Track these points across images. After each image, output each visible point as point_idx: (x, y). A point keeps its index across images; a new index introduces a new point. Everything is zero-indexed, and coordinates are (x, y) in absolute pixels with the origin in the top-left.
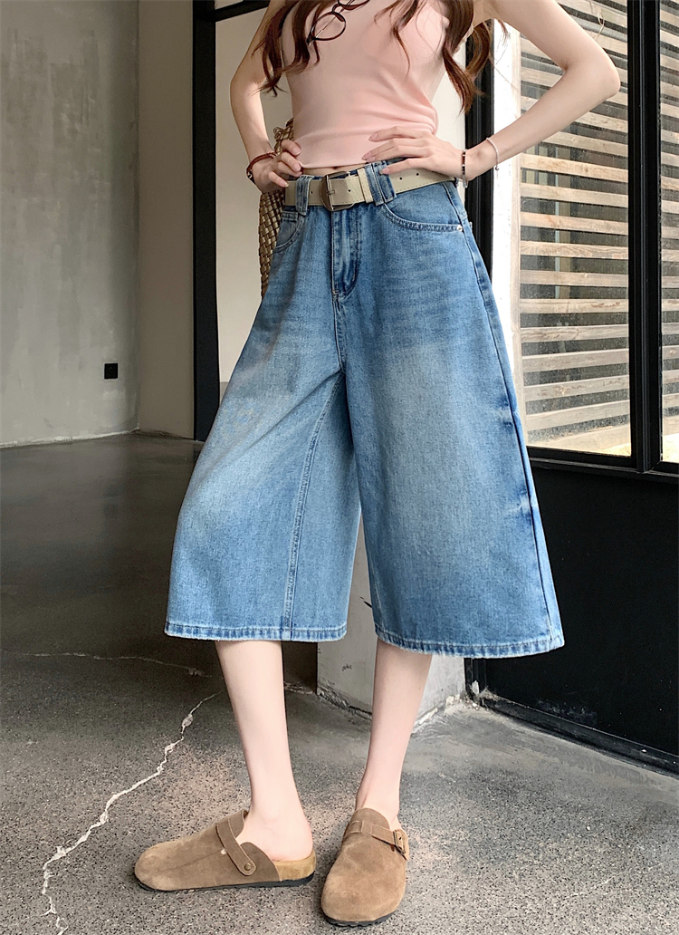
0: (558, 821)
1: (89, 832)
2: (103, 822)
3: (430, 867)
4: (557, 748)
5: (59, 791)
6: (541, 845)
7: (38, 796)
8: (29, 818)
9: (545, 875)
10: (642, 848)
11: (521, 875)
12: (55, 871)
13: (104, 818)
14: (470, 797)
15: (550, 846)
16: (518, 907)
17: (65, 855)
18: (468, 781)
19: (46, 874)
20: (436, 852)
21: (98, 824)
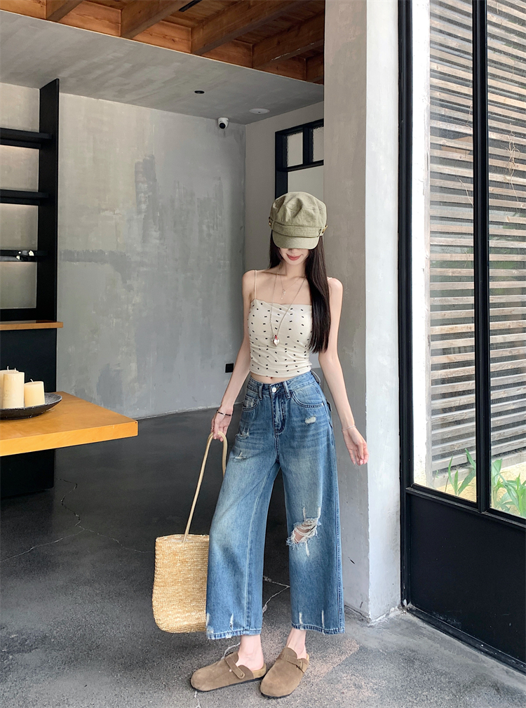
0: (431, 680)
3: (366, 699)
4: (440, 638)
6: (420, 692)
10: (468, 699)
14: (392, 663)
18: (393, 654)
20: (370, 691)
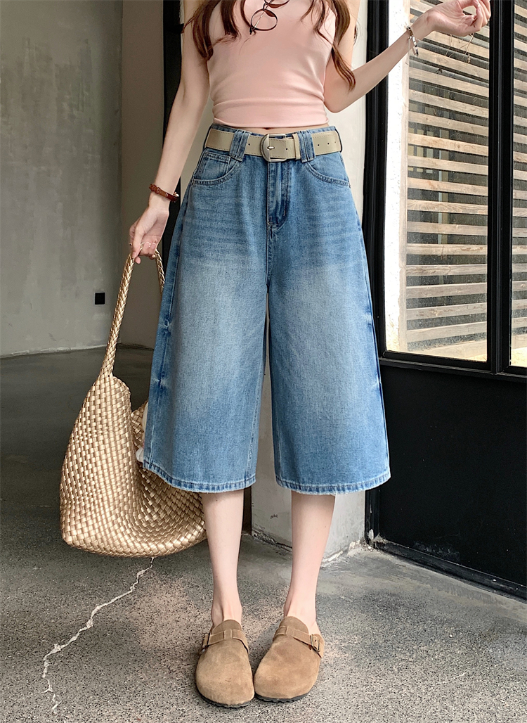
1: (78, 634)
2: (89, 627)
3: (332, 662)
4: (430, 578)
5: (56, 603)
6: (415, 647)
7: (41, 606)
8: (34, 623)
9: (417, 669)
10: (491, 651)
11: (399, 669)
12: (52, 662)
13: (90, 624)
14: (363, 612)
15: (422, 648)
16: (396, 691)
17: (60, 650)
18: (362, 600)
19: (45, 663)
21: (85, 628)
